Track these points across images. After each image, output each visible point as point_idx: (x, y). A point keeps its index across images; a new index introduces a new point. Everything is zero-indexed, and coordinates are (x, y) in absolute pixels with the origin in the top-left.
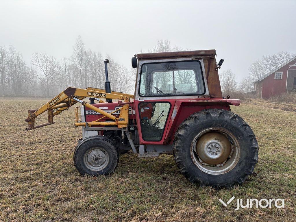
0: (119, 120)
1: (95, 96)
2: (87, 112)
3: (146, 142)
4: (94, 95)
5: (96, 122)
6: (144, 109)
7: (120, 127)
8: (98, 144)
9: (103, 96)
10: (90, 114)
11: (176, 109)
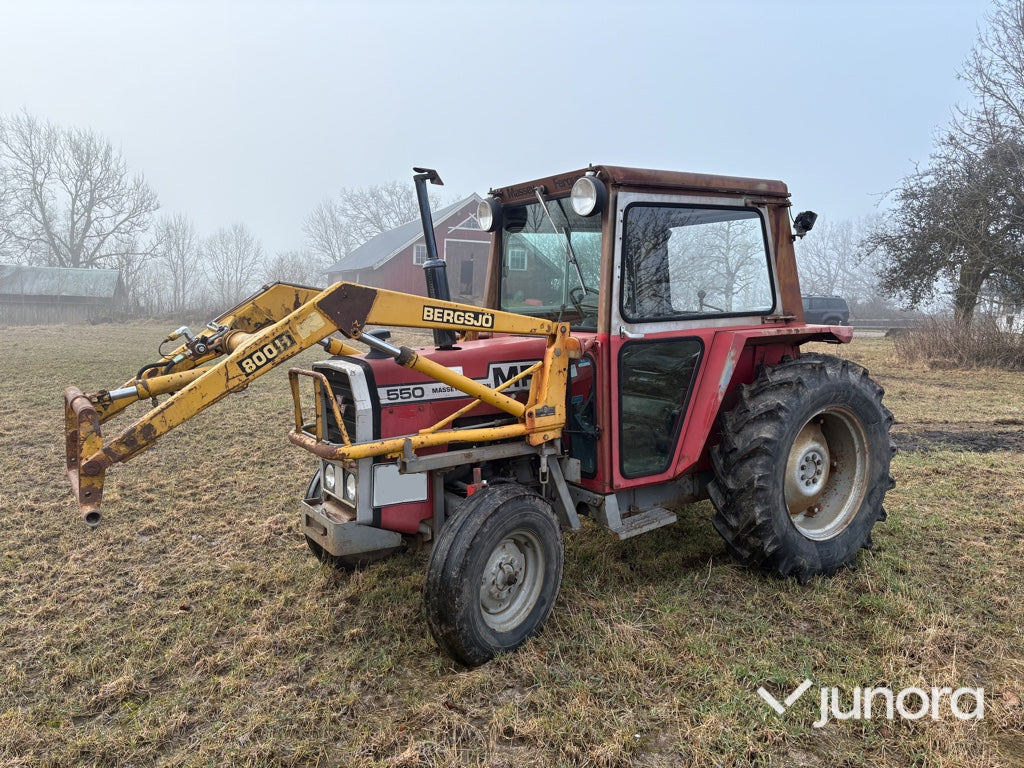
0: (539, 414)
1: (454, 323)
2: (382, 392)
3: (630, 481)
4: (448, 321)
5: (433, 433)
6: (577, 367)
7: (537, 439)
8: (525, 515)
9: (484, 324)
10: (400, 400)
11: (733, 358)
